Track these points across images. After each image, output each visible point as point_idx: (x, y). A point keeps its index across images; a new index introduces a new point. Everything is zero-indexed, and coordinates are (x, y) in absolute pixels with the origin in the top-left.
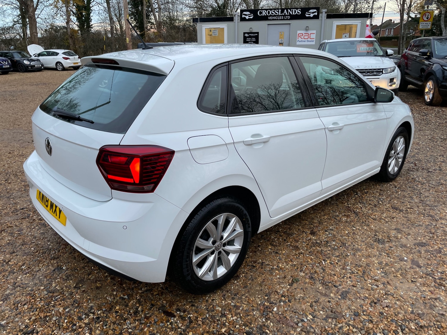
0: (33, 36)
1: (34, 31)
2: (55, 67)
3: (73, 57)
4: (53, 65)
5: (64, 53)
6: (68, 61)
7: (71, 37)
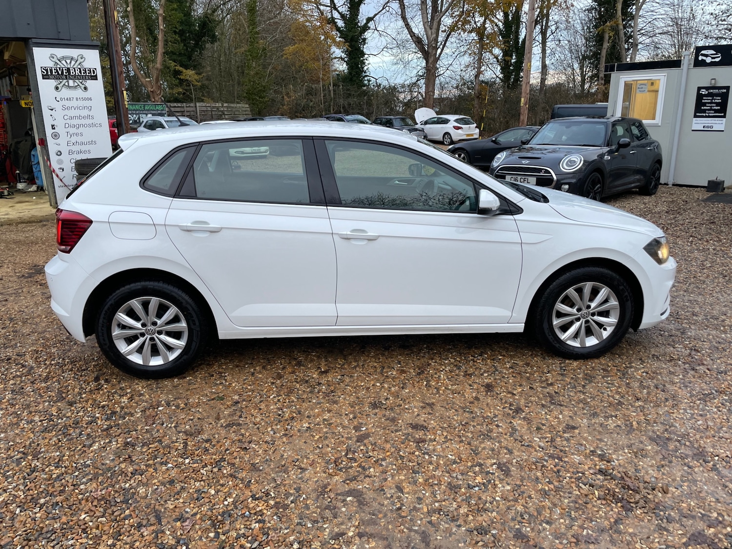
0: (428, 96)
1: (431, 89)
2: (441, 139)
3: (468, 126)
4: (439, 137)
5: (456, 121)
6: (460, 131)
7: (478, 97)
